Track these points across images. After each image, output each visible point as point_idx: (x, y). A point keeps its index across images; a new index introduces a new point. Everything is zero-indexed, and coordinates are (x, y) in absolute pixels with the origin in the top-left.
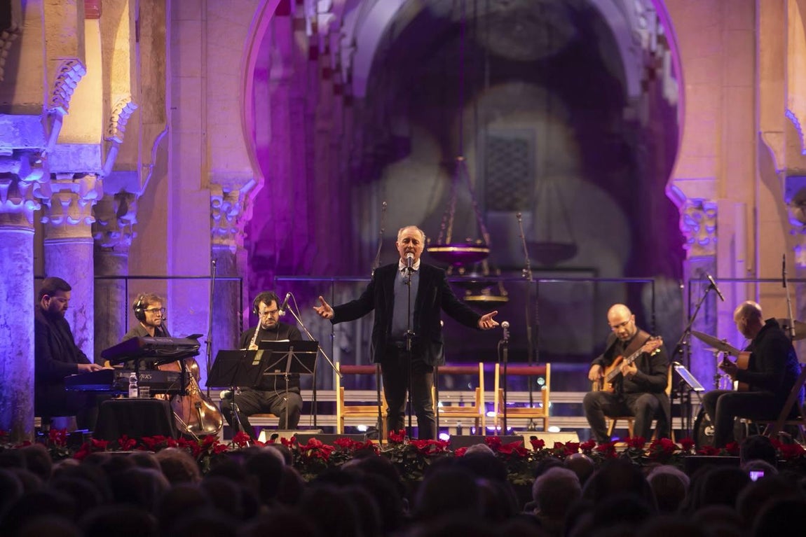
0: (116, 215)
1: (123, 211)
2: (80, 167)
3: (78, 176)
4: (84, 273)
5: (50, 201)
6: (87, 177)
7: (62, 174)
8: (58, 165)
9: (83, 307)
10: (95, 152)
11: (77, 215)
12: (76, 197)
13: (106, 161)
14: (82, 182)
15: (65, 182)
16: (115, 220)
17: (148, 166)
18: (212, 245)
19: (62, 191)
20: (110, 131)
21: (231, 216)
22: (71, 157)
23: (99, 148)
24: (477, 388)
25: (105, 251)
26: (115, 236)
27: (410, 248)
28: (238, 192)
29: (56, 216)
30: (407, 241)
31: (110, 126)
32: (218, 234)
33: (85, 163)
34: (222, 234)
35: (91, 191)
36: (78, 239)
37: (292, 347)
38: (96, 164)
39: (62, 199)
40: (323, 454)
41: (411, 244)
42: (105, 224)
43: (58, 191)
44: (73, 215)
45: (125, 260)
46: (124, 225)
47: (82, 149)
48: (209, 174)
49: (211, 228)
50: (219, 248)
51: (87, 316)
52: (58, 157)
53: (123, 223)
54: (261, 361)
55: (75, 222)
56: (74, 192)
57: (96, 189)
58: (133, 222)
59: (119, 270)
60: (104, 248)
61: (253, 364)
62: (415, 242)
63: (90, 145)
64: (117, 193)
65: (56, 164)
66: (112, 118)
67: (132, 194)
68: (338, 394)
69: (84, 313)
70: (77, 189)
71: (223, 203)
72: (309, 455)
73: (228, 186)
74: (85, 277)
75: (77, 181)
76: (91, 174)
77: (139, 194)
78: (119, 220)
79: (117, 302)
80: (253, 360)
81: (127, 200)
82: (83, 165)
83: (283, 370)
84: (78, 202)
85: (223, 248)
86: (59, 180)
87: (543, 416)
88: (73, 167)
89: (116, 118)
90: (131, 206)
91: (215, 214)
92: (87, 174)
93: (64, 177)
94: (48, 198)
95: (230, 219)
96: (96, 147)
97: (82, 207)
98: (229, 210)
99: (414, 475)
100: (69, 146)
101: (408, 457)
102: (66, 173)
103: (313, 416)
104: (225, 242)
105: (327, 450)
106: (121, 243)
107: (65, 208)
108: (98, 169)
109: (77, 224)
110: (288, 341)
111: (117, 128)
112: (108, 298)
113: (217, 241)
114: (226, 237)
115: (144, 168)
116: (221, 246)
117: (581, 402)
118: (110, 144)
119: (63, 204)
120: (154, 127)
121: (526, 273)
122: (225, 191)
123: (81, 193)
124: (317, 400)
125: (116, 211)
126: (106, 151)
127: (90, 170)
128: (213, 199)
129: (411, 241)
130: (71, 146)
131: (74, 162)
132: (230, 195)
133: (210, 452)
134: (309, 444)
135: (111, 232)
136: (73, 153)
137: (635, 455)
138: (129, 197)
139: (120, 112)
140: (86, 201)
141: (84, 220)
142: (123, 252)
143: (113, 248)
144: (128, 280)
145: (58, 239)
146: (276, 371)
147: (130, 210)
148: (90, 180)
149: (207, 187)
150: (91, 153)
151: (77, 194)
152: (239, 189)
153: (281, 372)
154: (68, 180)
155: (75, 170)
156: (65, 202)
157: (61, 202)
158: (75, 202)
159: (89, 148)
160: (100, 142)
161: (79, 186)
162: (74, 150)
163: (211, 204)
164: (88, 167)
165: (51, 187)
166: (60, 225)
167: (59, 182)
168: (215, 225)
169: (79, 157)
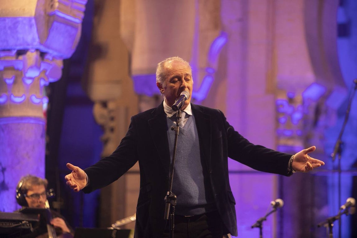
3: (21, 52)
4: (27, 153)
6: (29, 53)
7: (4, 50)
10: (31, 26)
12: (19, 76)
15: (7, 59)
18: (278, 146)
19: (6, 68)
21: (295, 119)
22: (9, 32)
23: (33, 21)
28: (301, 96)
29: (2, 94)
32: (284, 135)
33: (23, 39)
36: (22, 118)
38: (34, 40)
39: (5, 76)
43: (2, 68)
44: (16, 94)
47: (17, 22)
48: (275, 81)
49: (277, 130)
55: (18, 100)
56: (18, 70)
57: (37, 66)
63: (25, 18)
70: (20, 66)
71: (288, 107)
73: (291, 91)
74: (29, 157)
75: (21, 58)
76: (33, 50)
84: (23, 81)
88: (13, 43)
91: (281, 116)
92: (27, 50)
93: (7, 53)
95: (295, 122)
96: (30, 19)
97: (28, 86)
98: (293, 113)
100: (5, 20)
102: (9, 50)
104: (290, 143)
107: (9, 85)
108: (36, 44)
109: (20, 103)
111: (59, 2)
113: (283, 142)
116: (285, 146)
118: (52, 19)
119: (7, 81)
122: (291, 96)
123: (24, 70)
126: (48, 26)
127: (28, 45)
128: (279, 102)
132: (294, 99)
136: (10, 28)
140: (30, 78)
141: (29, 99)
145: (3, 118)
148: (32, 57)
149: (273, 92)
150: (27, 27)
151: (21, 70)
152: (302, 94)
154: (11, 57)
155: (16, 45)
156: (9, 79)
157: (5, 80)
158: (20, 80)
159: (25, 22)
160: (33, 13)
161: (22, 62)
162: (10, 24)
163: (277, 107)
164: (26, 42)
166: (4, 103)
167: (3, 59)
168: (281, 127)
169: (17, 31)
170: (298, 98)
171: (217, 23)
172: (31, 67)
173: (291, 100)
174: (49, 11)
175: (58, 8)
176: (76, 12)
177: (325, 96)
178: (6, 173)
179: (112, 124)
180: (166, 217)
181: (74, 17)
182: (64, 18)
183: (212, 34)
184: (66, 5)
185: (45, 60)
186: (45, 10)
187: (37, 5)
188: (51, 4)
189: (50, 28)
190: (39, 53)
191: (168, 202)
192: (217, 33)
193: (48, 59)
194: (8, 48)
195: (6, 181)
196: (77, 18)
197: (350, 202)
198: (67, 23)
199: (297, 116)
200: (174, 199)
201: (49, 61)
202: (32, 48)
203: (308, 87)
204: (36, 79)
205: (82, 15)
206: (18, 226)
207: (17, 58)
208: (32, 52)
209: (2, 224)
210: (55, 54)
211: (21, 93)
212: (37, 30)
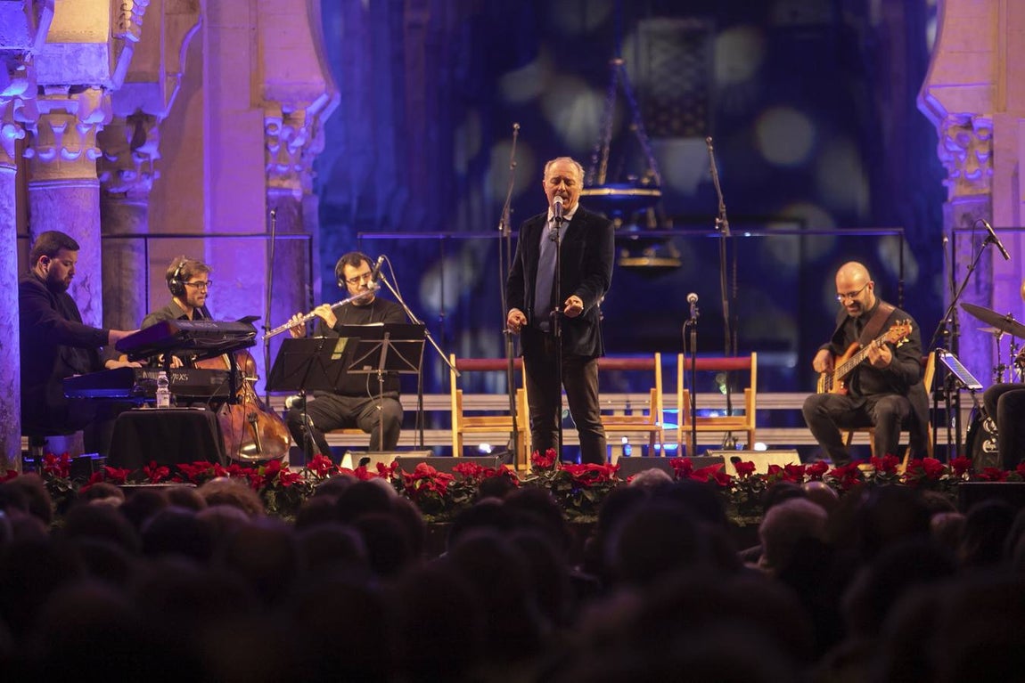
0: (129, 146)
1: (139, 141)
2: (78, 77)
3: (76, 89)
4: (86, 229)
5: (35, 125)
6: (89, 91)
7: (52, 86)
8: (47, 74)
9: (86, 278)
10: (100, 55)
11: (76, 147)
12: (73, 120)
13: (116, 67)
14: (83, 99)
15: (57, 98)
16: (128, 153)
17: (174, 74)
18: (268, 188)
19: (53, 112)
20: (121, 25)
21: (294, 147)
23: (106, 49)
24: (652, 390)
25: (115, 198)
26: (128, 177)
27: (562, 191)
28: (304, 112)
29: (47, 147)
30: (557, 181)
31: (121, 17)
32: (277, 173)
33: (86, 71)
34: (282, 172)
35: (95, 111)
36: (78, 181)
37: (388, 333)
38: (102, 73)
39: (53, 123)
40: (438, 485)
41: (563, 186)
42: (113, 159)
43: (47, 111)
44: (69, 146)
45: (143, 211)
46: (141, 161)
47: (81, 49)
48: (262, 86)
49: (266, 165)
50: (277, 193)
51: (93, 290)
52: (47, 63)
53: (139, 157)
54: (344, 354)
55: (72, 156)
56: (71, 113)
57: (102, 108)
58: (154, 155)
59: (134, 225)
60: (113, 194)
61: (333, 358)
62: (568, 182)
63: (93, 45)
64: (131, 114)
65: (44, 72)
66: (123, 5)
67: (152, 116)
68: (453, 401)
69: (88, 286)
70: (75, 109)
71: (283, 128)
72: (418, 486)
73: (289, 103)
74: (89, 236)
75: (75, 96)
76: (95, 87)
77: (163, 115)
78: (134, 154)
79: (132, 271)
80: (333, 353)
81: (145, 125)
82: (83, 74)
83: (376, 366)
84: (77, 128)
85: (283, 193)
86: (48, 96)
87: (748, 428)
88: (69, 77)
89: (129, 5)
90: (152, 133)
91: (271, 144)
92: (88, 86)
93: (57, 91)
94: (33, 121)
95: (293, 151)
96: (101, 46)
97: (83, 136)
98: (292, 137)
99: (568, 514)
100: (62, 46)
101: (560, 488)
102: (59, 86)
103: (418, 432)
104: (286, 184)
105: (444, 479)
106: (137, 187)
107: (59, 136)
108: (104, 79)
109: (74, 159)
110: (381, 324)
111: (131, 19)
112: (120, 265)
113: (274, 183)
114: (287, 176)
115: (169, 78)
116: (279, 189)
117: (801, 407)
118: (121, 43)
119: (56, 130)
120: (182, 18)
121: (721, 225)
122: (287, 110)
123: (82, 114)
124: (425, 409)
125: (130, 140)
126: (116, 53)
127: (93, 80)
128: (268, 122)
129: (563, 181)
130: (65, 46)
131: (71, 69)
132: (292, 116)
133: (275, 484)
134: (418, 472)
135: (123, 171)
136: (68, 57)
137: (885, 481)
138: (147, 120)
140: (89, 125)
141: (86, 155)
142: (140, 200)
143: (125, 193)
144: (148, 240)
145: (50, 181)
146: (365, 368)
147: (148, 139)
148: (94, 96)
149: (259, 106)
150: (94, 57)
151: (75, 115)
152: (306, 108)
153: (372, 369)
154: (62, 95)
155: (72, 80)
156: (58, 127)
157: (52, 128)
158: (73, 127)
159: (92, 49)
160: (107, 40)
161: (77, 103)
162: (69, 52)
163: (266, 129)
164: (90, 76)
165: (38, 106)
166: (50, 160)
167: (49, 98)
168: (271, 160)
169: (78, 62)
173: (287, 118)
175: (129, 28)
181: (136, 35)
186: (116, 33)
188: (119, 23)
189: (118, 56)
194: (60, 83)
199: (298, 142)
202: (96, 85)
203: (313, 99)
208: (94, 89)
212: (109, 60)
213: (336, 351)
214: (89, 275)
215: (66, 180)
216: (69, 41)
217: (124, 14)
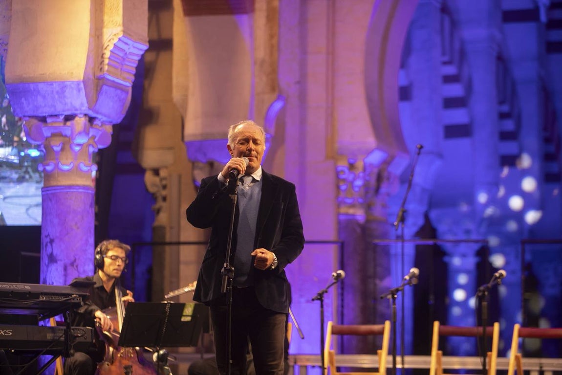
2: (67, 108)
3: (69, 118)
4: (76, 224)
5: (42, 146)
6: (77, 119)
7: (51, 116)
8: (45, 106)
9: (75, 261)
10: (79, 90)
12: (68, 142)
13: (97, 101)
14: (72, 124)
15: (55, 125)
18: (339, 214)
19: (53, 135)
21: (356, 186)
22: (56, 96)
23: (82, 85)
27: (251, 151)
28: (362, 162)
29: (49, 161)
31: (101, 64)
32: (345, 203)
33: (71, 103)
34: (348, 203)
36: (70, 187)
38: (82, 104)
39: (52, 143)
41: (251, 145)
43: (49, 135)
44: (63, 161)
47: (65, 87)
48: (336, 146)
49: (337, 198)
50: (345, 217)
52: (44, 97)
55: (66, 168)
56: (66, 136)
57: (86, 132)
61: (183, 319)
62: (256, 142)
63: (73, 83)
65: (43, 105)
66: (103, 54)
69: (77, 266)
70: (68, 133)
71: (349, 173)
74: (78, 228)
75: (69, 123)
76: (80, 116)
80: (181, 315)
82: (69, 105)
84: (71, 147)
85: (350, 218)
86: (50, 123)
88: (61, 108)
89: (107, 54)
91: (341, 184)
92: (75, 115)
93: (54, 119)
94: (40, 143)
95: (357, 189)
96: (78, 83)
97: (76, 153)
98: (354, 179)
100: (52, 85)
102: (56, 115)
104: (351, 211)
107: (57, 153)
108: (85, 108)
109: (68, 171)
111: (109, 64)
113: (343, 210)
114: (352, 206)
116: (347, 214)
118: (101, 82)
119: (55, 148)
122: (352, 161)
123: (71, 138)
126: (97, 90)
127: (77, 110)
128: (340, 169)
129: (251, 142)
130: (54, 83)
131: (61, 102)
132: (354, 165)
136: (57, 92)
139: (111, 47)
140: (79, 145)
141: (78, 169)
148: (80, 122)
149: (333, 158)
150: (75, 92)
151: (69, 137)
152: (364, 160)
154: (59, 123)
155: (64, 111)
156: (56, 146)
157: (52, 147)
158: (67, 147)
159: (73, 86)
160: (82, 78)
161: (70, 128)
162: (58, 89)
163: (337, 174)
164: (74, 107)
165: (43, 131)
166: (52, 171)
167: (50, 125)
168: (342, 195)
169: (65, 97)
170: (360, 164)
171: (274, 86)
172: (80, 133)
173: (352, 166)
174: (98, 74)
175: (107, 71)
176: (126, 75)
177: (387, 162)
178: (54, 245)
179: (164, 193)
180: (224, 290)
181: (124, 79)
182: (113, 81)
183: (269, 98)
184: (116, 67)
185: (94, 125)
186: (94, 73)
187: (86, 68)
188: (100, 68)
189: (99, 92)
190: (87, 118)
191: (226, 275)
192: (275, 96)
193: (98, 125)
194: (56, 113)
195: (55, 253)
196: (127, 81)
197: (413, 272)
198: (116, 86)
199: (359, 183)
200: (231, 271)
201: (98, 127)
202: (81, 114)
203: (369, 152)
204: (85, 146)
205: (133, 78)
206: (67, 300)
207: (65, 124)
208: (80, 118)
209: (52, 298)
210: (105, 119)
211: (70, 161)
212: (86, 95)
213: (184, 314)
214: (77, 258)
215: (61, 186)
216: (56, 81)
217: (103, 61)
